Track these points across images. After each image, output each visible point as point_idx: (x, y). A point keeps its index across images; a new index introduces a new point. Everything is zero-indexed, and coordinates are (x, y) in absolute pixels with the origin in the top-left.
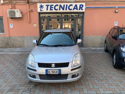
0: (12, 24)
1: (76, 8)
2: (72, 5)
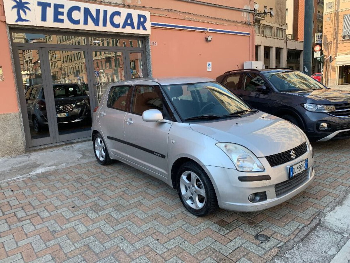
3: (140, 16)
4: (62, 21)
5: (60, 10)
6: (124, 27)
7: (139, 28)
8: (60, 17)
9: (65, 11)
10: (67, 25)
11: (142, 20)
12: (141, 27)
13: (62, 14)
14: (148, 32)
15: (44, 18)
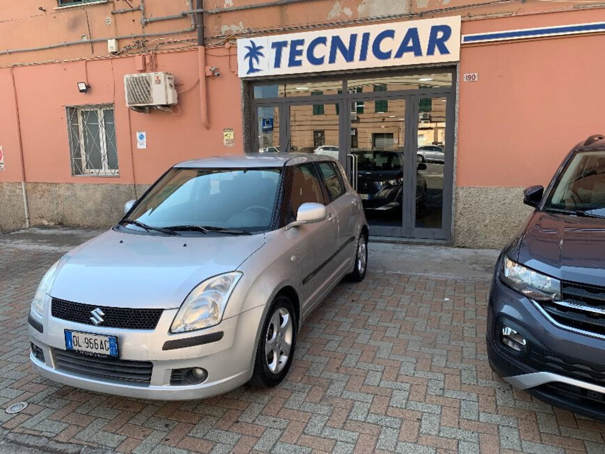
0: (144, 134)
1: (410, 44)
2: (390, 34)
3: (435, 30)
4: (299, 63)
5: (299, 48)
6: (399, 55)
7: (430, 52)
8: (298, 58)
9: (304, 48)
10: (307, 67)
11: (440, 35)
12: (437, 50)
13: (300, 53)
14: (453, 56)
15: (277, 64)
